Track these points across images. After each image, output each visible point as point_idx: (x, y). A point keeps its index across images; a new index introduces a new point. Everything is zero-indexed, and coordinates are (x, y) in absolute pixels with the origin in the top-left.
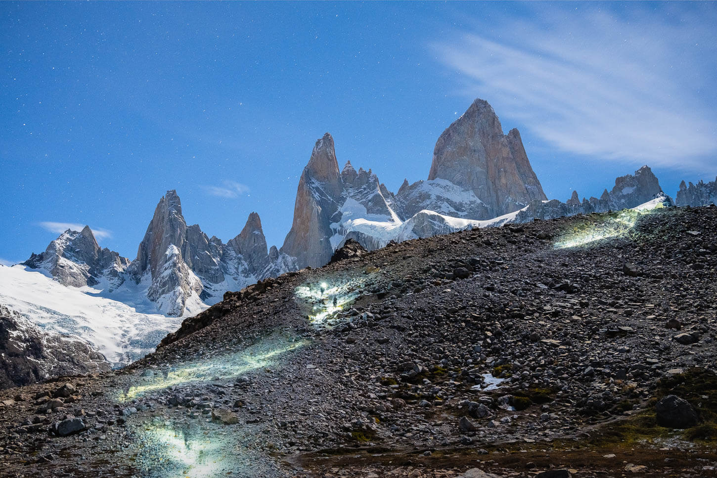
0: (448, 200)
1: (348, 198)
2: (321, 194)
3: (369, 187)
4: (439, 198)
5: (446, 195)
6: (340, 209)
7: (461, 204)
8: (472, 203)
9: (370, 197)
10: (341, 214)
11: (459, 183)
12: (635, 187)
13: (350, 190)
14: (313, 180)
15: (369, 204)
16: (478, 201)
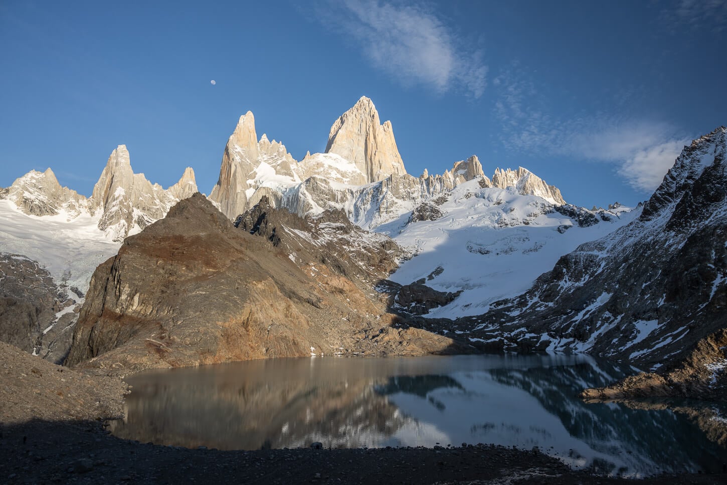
0: (337, 169)
1: (262, 162)
2: (242, 157)
3: (279, 154)
4: (330, 167)
5: (334, 165)
6: (255, 169)
7: (346, 173)
8: (354, 172)
9: (279, 162)
10: (255, 173)
11: (347, 158)
12: (466, 170)
13: (265, 156)
14: (236, 146)
15: (278, 167)
16: (358, 171)
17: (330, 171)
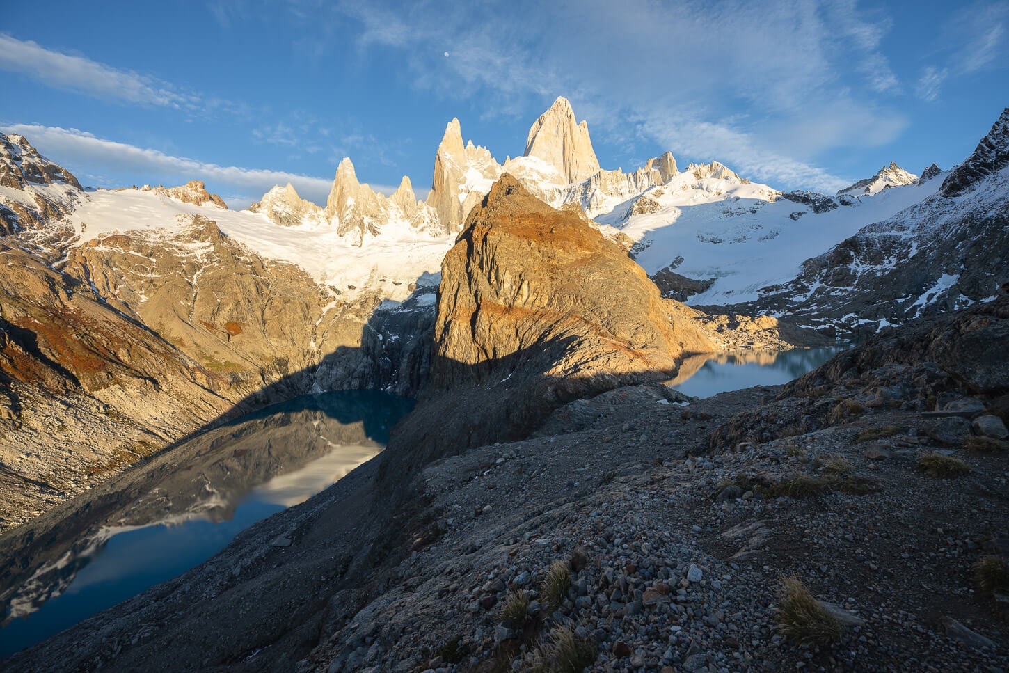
0: (537, 171)
1: (471, 168)
2: (452, 163)
3: (484, 159)
4: (531, 169)
5: (535, 168)
6: (465, 175)
7: (546, 174)
8: (553, 174)
9: (486, 167)
10: (465, 178)
11: (545, 160)
13: (472, 162)
14: (446, 153)
15: (485, 172)
16: (557, 173)
17: (532, 173)
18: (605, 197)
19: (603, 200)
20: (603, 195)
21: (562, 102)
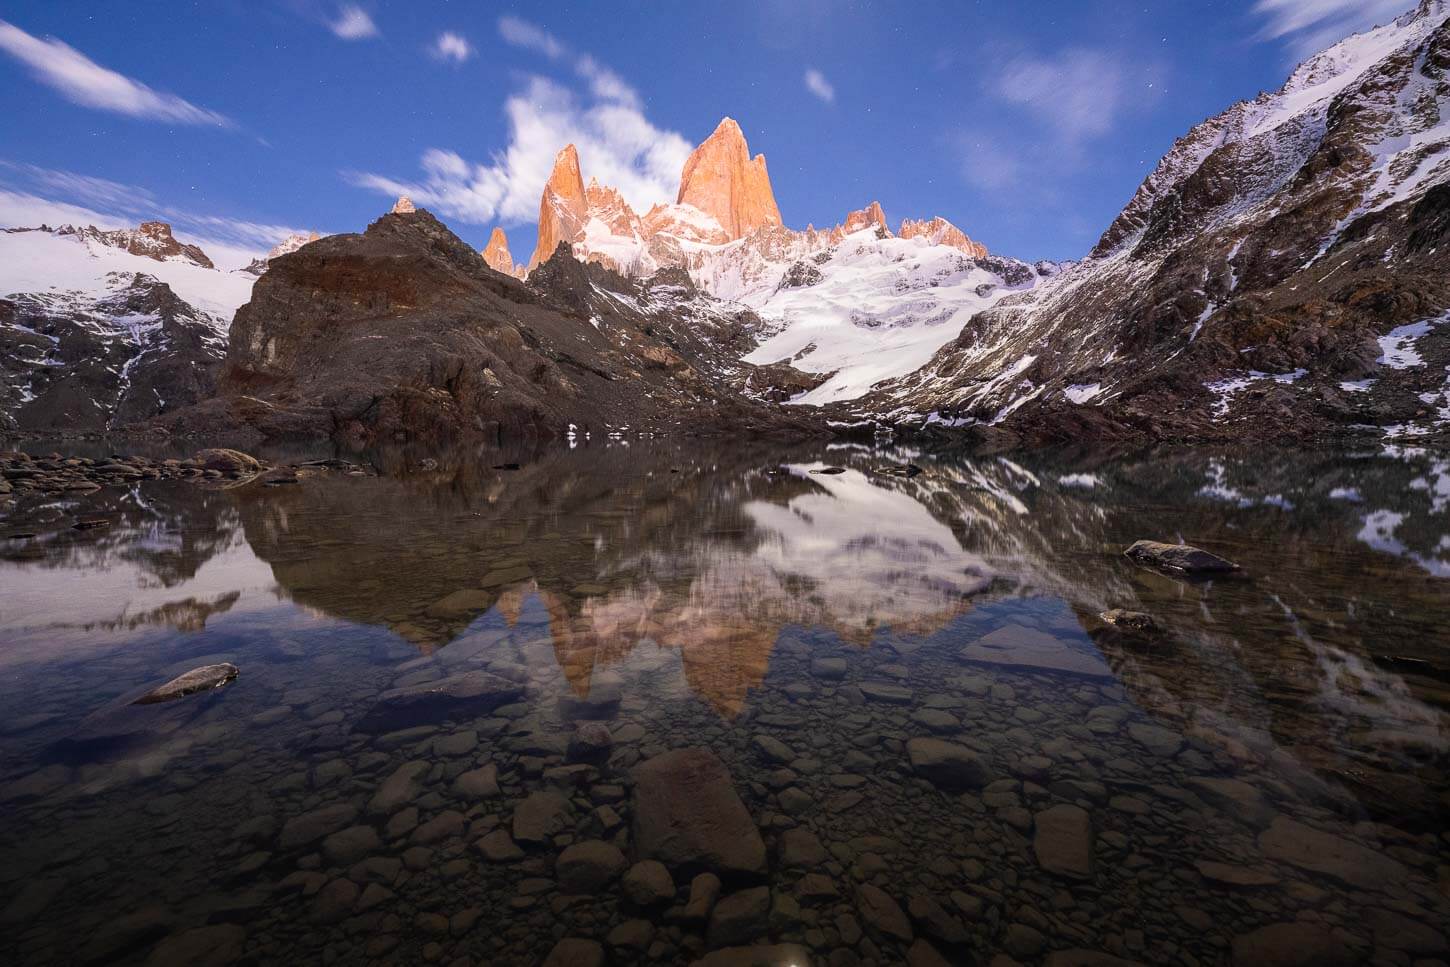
0: (692, 227)
1: (592, 218)
2: (565, 211)
3: (614, 206)
4: (683, 223)
5: (689, 221)
6: (584, 228)
7: (704, 232)
8: (715, 230)
9: (615, 217)
10: (584, 234)
11: (704, 210)
13: (595, 209)
14: (556, 196)
15: (615, 225)
16: (721, 229)
17: (683, 229)
18: (766, 263)
19: (762, 267)
20: (763, 260)
21: (730, 126)
